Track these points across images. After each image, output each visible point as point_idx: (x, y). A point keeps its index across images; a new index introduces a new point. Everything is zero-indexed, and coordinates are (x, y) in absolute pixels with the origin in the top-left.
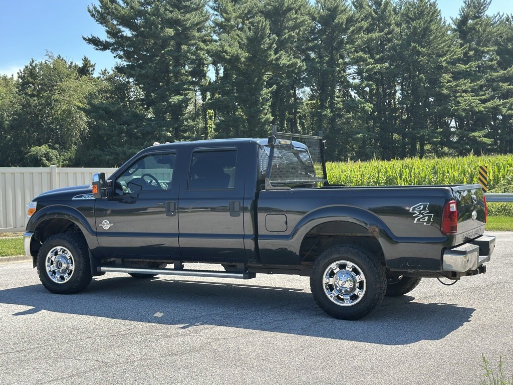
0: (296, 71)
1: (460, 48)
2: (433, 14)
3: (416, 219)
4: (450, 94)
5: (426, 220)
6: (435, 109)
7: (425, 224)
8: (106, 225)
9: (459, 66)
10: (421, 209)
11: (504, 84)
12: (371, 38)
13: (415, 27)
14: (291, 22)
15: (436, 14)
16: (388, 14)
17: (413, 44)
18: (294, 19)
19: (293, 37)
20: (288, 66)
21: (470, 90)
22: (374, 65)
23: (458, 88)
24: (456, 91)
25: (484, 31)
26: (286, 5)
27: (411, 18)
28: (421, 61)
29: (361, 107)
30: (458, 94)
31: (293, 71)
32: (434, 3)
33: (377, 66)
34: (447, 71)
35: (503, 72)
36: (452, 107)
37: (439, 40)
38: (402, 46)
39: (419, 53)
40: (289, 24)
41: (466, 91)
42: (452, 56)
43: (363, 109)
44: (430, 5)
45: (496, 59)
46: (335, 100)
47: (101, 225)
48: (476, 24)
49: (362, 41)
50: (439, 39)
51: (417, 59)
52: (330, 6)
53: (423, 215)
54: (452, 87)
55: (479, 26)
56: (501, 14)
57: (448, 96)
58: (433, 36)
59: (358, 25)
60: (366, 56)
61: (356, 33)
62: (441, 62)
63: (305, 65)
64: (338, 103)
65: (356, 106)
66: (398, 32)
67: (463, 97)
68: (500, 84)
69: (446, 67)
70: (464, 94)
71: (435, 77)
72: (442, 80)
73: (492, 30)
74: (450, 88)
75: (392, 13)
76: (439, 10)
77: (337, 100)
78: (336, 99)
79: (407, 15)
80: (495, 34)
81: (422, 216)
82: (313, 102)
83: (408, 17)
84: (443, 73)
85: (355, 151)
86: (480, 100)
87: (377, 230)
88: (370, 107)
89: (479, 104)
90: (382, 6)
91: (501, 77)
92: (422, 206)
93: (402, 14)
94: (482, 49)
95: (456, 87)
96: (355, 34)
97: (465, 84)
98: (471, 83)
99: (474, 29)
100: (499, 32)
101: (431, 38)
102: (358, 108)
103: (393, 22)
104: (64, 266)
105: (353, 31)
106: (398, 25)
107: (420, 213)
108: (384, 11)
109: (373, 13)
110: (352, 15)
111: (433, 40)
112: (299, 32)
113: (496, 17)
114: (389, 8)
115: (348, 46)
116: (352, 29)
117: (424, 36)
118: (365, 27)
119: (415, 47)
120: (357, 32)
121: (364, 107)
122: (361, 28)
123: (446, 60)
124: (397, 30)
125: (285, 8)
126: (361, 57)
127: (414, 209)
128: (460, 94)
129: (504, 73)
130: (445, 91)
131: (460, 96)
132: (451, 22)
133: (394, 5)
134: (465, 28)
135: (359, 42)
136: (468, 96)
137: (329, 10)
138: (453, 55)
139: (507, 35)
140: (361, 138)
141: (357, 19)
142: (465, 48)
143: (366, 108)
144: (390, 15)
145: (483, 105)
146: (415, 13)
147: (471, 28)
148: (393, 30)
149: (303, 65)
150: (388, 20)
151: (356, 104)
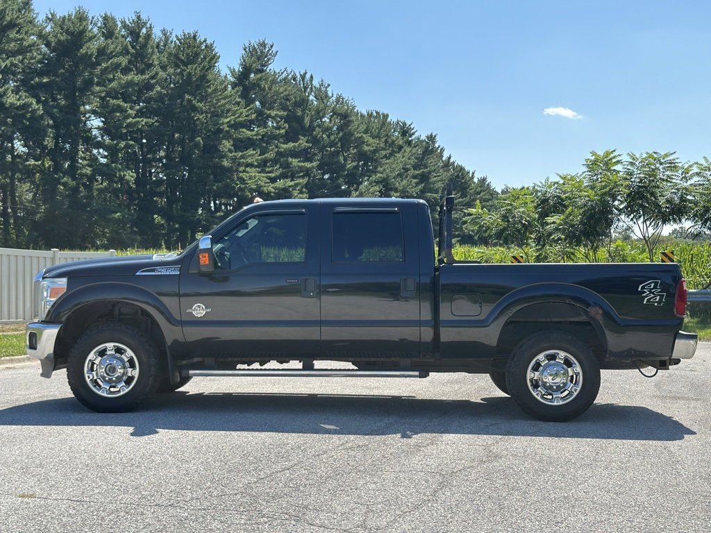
0: (28, 115)
1: (245, 108)
2: (211, 60)
3: (646, 299)
4: (232, 167)
5: (657, 300)
6: (214, 185)
7: (656, 304)
8: (199, 311)
9: (243, 132)
10: (652, 287)
11: (294, 160)
12: (132, 80)
13: (189, 73)
14: (13, 44)
15: (214, 60)
16: (150, 50)
17: (187, 97)
18: (19, 40)
19: (15, 65)
20: (18, 108)
21: (256, 164)
22: (138, 119)
23: (242, 160)
24: (239, 165)
25: (270, 89)
26: (8, 18)
27: (182, 61)
28: (198, 119)
29: (120, 175)
30: (242, 169)
31: (23, 116)
32: (211, 45)
33: (142, 121)
34: (228, 136)
35: (293, 144)
36: (237, 185)
37: (220, 95)
38: (171, 97)
39: (194, 109)
40: (9, 46)
41: (251, 165)
42: (236, 118)
43: (122, 179)
44: (206, 46)
45: (285, 128)
46: (78, 163)
47: (190, 311)
48: (260, 79)
49: (119, 84)
50: (220, 93)
51: (193, 117)
52: (72, 28)
53: (654, 294)
54: (236, 158)
55: (264, 82)
56: (289, 71)
57: (230, 170)
58: (213, 88)
59: (115, 60)
60: (126, 105)
61: (111, 71)
62: (223, 124)
63: (41, 108)
64: (84, 166)
65: (113, 173)
66: (163, 78)
67: (247, 172)
68: (290, 159)
69: (228, 132)
70: (248, 169)
71: (212, 143)
72: (221, 148)
73: (279, 89)
74: (234, 160)
75: (156, 50)
76: (218, 55)
77: (81, 164)
78: (80, 161)
79: (176, 56)
80: (282, 95)
81: (652, 295)
82: (37, 163)
83: (178, 58)
84: (222, 139)
85: (106, 237)
86: (270, 178)
87: (601, 312)
88: (132, 177)
89: (267, 183)
90: (141, 39)
91: (291, 151)
92: (653, 285)
93: (170, 54)
94: (268, 112)
95: (240, 159)
96: (109, 73)
97: (253, 155)
98: (260, 155)
99: (259, 86)
100: (287, 93)
101: (210, 90)
102: (116, 176)
103: (156, 63)
104: (120, 371)
105: (106, 68)
106: (164, 68)
107: (651, 292)
108: (144, 46)
109: (130, 47)
110: (105, 46)
111: (212, 93)
112: (23, 59)
113: (282, 73)
114: (151, 43)
115: (98, 89)
116: (104, 65)
117: (198, 87)
118: (123, 65)
119: (190, 101)
120: (113, 70)
121: (124, 175)
122: (118, 65)
123: (229, 122)
124: (162, 74)
125: (5, 23)
126: (119, 106)
127: (643, 288)
128: (243, 168)
129: (294, 147)
130: (226, 163)
131: (244, 171)
132: (229, 72)
133: (157, 40)
134: (247, 83)
135: (114, 84)
136: (253, 172)
137: (72, 34)
138: (239, 117)
139: (295, 97)
140: (119, 219)
141: (112, 52)
142: (250, 109)
143: (127, 177)
144: (153, 52)
145: (272, 185)
146: (188, 54)
147: (254, 83)
148: (157, 74)
149: (38, 109)
150: (149, 59)
151: (112, 170)
